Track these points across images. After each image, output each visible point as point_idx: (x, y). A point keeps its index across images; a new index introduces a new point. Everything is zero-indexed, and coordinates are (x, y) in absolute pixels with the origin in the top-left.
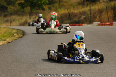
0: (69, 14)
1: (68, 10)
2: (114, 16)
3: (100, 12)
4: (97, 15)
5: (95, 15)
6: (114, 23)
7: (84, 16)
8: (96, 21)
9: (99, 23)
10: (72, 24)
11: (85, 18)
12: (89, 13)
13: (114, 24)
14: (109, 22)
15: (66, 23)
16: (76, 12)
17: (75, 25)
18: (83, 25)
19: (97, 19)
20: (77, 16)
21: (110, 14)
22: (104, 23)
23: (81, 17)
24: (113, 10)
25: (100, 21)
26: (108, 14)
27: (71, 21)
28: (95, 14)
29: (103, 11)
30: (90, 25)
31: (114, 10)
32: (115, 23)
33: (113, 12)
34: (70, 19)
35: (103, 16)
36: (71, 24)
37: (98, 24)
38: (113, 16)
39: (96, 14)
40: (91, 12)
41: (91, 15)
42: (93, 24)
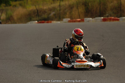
0: (38, 11)
1: (36, 7)
2: (85, 11)
3: (71, 7)
5: (65, 11)
6: (85, 19)
7: (54, 13)
8: (67, 18)
9: (69, 19)
10: (41, 21)
11: (54, 15)
12: (59, 9)
13: (85, 20)
14: (80, 18)
15: (34, 20)
16: (45, 8)
17: (43, 23)
19: (67, 16)
20: (46, 12)
21: (82, 9)
22: (74, 20)
23: (50, 14)
25: (71, 17)
26: (79, 10)
27: (40, 18)
29: (73, 7)
30: (59, 22)
31: (85, 6)
32: (86, 20)
33: (84, 7)
34: (39, 16)
35: (73, 13)
36: (39, 21)
39: (67, 10)
40: (61, 8)
41: (61, 11)
42: (62, 20)
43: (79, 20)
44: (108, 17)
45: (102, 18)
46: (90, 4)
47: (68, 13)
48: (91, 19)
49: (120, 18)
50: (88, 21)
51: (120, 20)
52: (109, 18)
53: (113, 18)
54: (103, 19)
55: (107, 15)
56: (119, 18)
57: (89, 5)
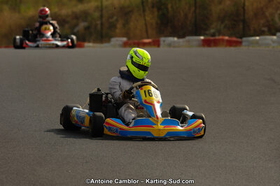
3: (125, 13)
4: (117, 20)
5: (111, 20)
6: (162, 39)
9: (125, 39)
11: (87, 28)
12: (97, 14)
13: (162, 43)
14: (148, 38)
16: (64, 12)
18: (86, 44)
19: (118, 31)
20: (67, 23)
21: (151, 18)
22: (136, 41)
23: (76, 25)
24: (155, 10)
25: (126, 35)
28: (112, 17)
29: (132, 11)
31: (159, 9)
32: (164, 41)
33: (156, 13)
35: (131, 24)
37: (121, 43)
38: (157, 24)
39: (115, 18)
41: (104, 20)
43: (147, 41)
44: (213, 35)
45: (202, 38)
46: (169, 6)
47: (119, 25)
48: (176, 39)
49: (244, 39)
50: (169, 45)
51: (244, 44)
52: (217, 37)
53: (227, 38)
54: (204, 41)
55: (212, 31)
56: (239, 40)
57: (167, 9)
